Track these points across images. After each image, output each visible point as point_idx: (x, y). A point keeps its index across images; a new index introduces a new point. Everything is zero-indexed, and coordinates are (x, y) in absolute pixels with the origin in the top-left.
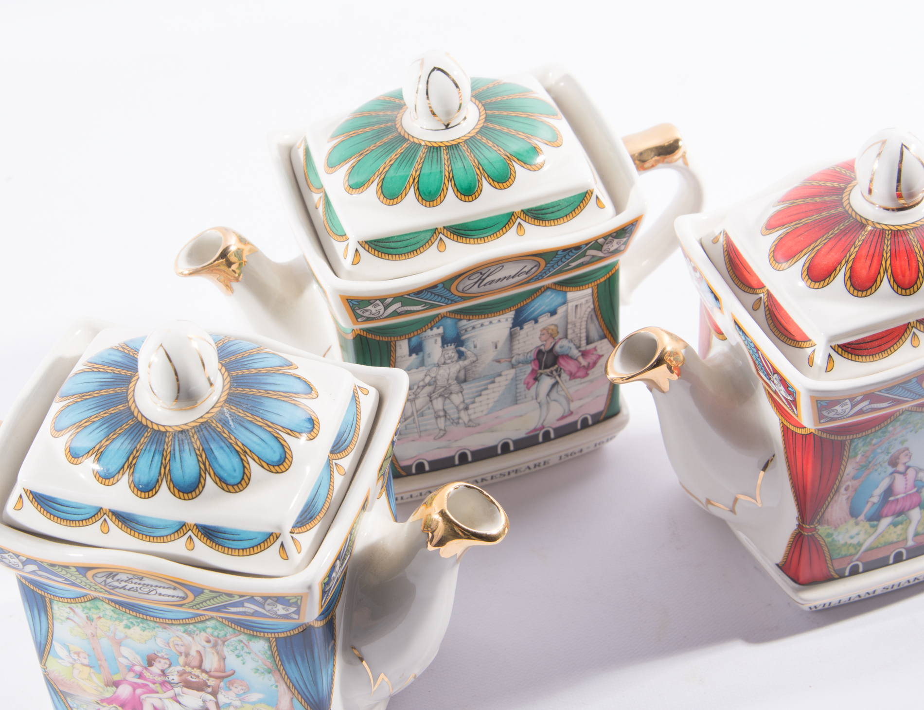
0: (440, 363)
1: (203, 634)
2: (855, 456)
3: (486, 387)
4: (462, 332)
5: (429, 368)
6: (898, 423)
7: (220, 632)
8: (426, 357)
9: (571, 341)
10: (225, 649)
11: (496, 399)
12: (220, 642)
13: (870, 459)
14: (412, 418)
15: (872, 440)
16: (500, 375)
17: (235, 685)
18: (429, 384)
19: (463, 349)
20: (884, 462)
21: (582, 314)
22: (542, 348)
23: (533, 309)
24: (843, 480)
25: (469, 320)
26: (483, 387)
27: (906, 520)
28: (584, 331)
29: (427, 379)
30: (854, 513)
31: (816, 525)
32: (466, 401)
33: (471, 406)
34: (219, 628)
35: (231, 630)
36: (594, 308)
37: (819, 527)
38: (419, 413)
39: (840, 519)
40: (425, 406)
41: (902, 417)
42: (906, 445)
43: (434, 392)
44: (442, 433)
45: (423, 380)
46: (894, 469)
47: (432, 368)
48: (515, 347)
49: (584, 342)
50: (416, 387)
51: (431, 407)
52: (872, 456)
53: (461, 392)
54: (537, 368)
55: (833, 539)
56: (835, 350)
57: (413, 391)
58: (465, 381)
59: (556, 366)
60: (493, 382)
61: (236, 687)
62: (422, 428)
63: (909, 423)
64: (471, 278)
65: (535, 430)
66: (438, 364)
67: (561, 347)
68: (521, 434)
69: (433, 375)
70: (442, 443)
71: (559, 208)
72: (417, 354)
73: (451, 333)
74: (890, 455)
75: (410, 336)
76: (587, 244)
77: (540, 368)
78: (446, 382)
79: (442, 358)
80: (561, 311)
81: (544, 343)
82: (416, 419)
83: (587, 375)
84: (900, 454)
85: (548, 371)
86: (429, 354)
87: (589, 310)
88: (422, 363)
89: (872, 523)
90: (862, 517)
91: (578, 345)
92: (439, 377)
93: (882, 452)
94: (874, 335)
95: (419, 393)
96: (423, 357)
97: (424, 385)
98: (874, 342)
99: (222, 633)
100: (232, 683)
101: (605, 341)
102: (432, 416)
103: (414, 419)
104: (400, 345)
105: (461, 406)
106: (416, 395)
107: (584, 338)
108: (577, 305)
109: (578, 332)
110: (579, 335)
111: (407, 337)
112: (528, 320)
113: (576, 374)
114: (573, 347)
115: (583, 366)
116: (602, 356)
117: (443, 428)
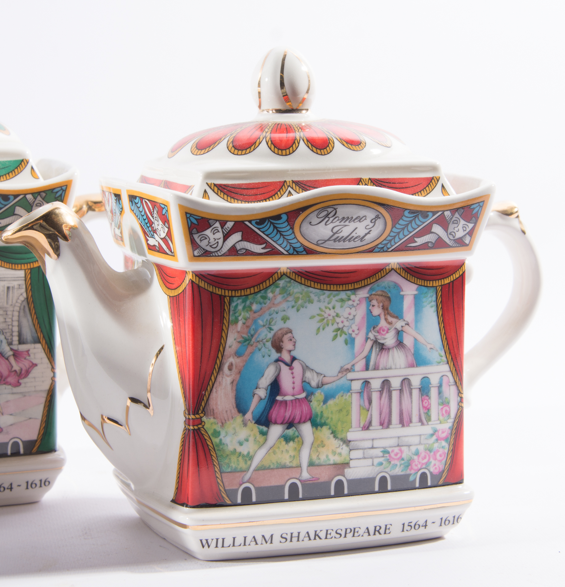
2: (236, 322)
6: (278, 290)
9: (2, 332)
13: (252, 332)
15: (251, 304)
20: (267, 341)
21: (14, 301)
24: (225, 353)
27: (298, 437)
28: (16, 323)
30: (241, 409)
31: (202, 415)
36: (27, 298)
37: (204, 419)
39: (227, 411)
41: (281, 283)
42: (289, 324)
46: (279, 355)
49: (16, 339)
52: (253, 327)
55: (221, 440)
56: (211, 188)
63: (290, 294)
74: (273, 332)
83: (18, 384)
84: (283, 336)
87: (22, 298)
89: (261, 427)
90: (249, 416)
91: (10, 341)
93: (264, 326)
94: (250, 184)
98: (250, 191)
101: (39, 346)
107: (16, 334)
108: (8, 288)
109: (10, 323)
110: (10, 327)
113: (6, 378)
114: (4, 341)
115: (15, 371)
116: (36, 365)
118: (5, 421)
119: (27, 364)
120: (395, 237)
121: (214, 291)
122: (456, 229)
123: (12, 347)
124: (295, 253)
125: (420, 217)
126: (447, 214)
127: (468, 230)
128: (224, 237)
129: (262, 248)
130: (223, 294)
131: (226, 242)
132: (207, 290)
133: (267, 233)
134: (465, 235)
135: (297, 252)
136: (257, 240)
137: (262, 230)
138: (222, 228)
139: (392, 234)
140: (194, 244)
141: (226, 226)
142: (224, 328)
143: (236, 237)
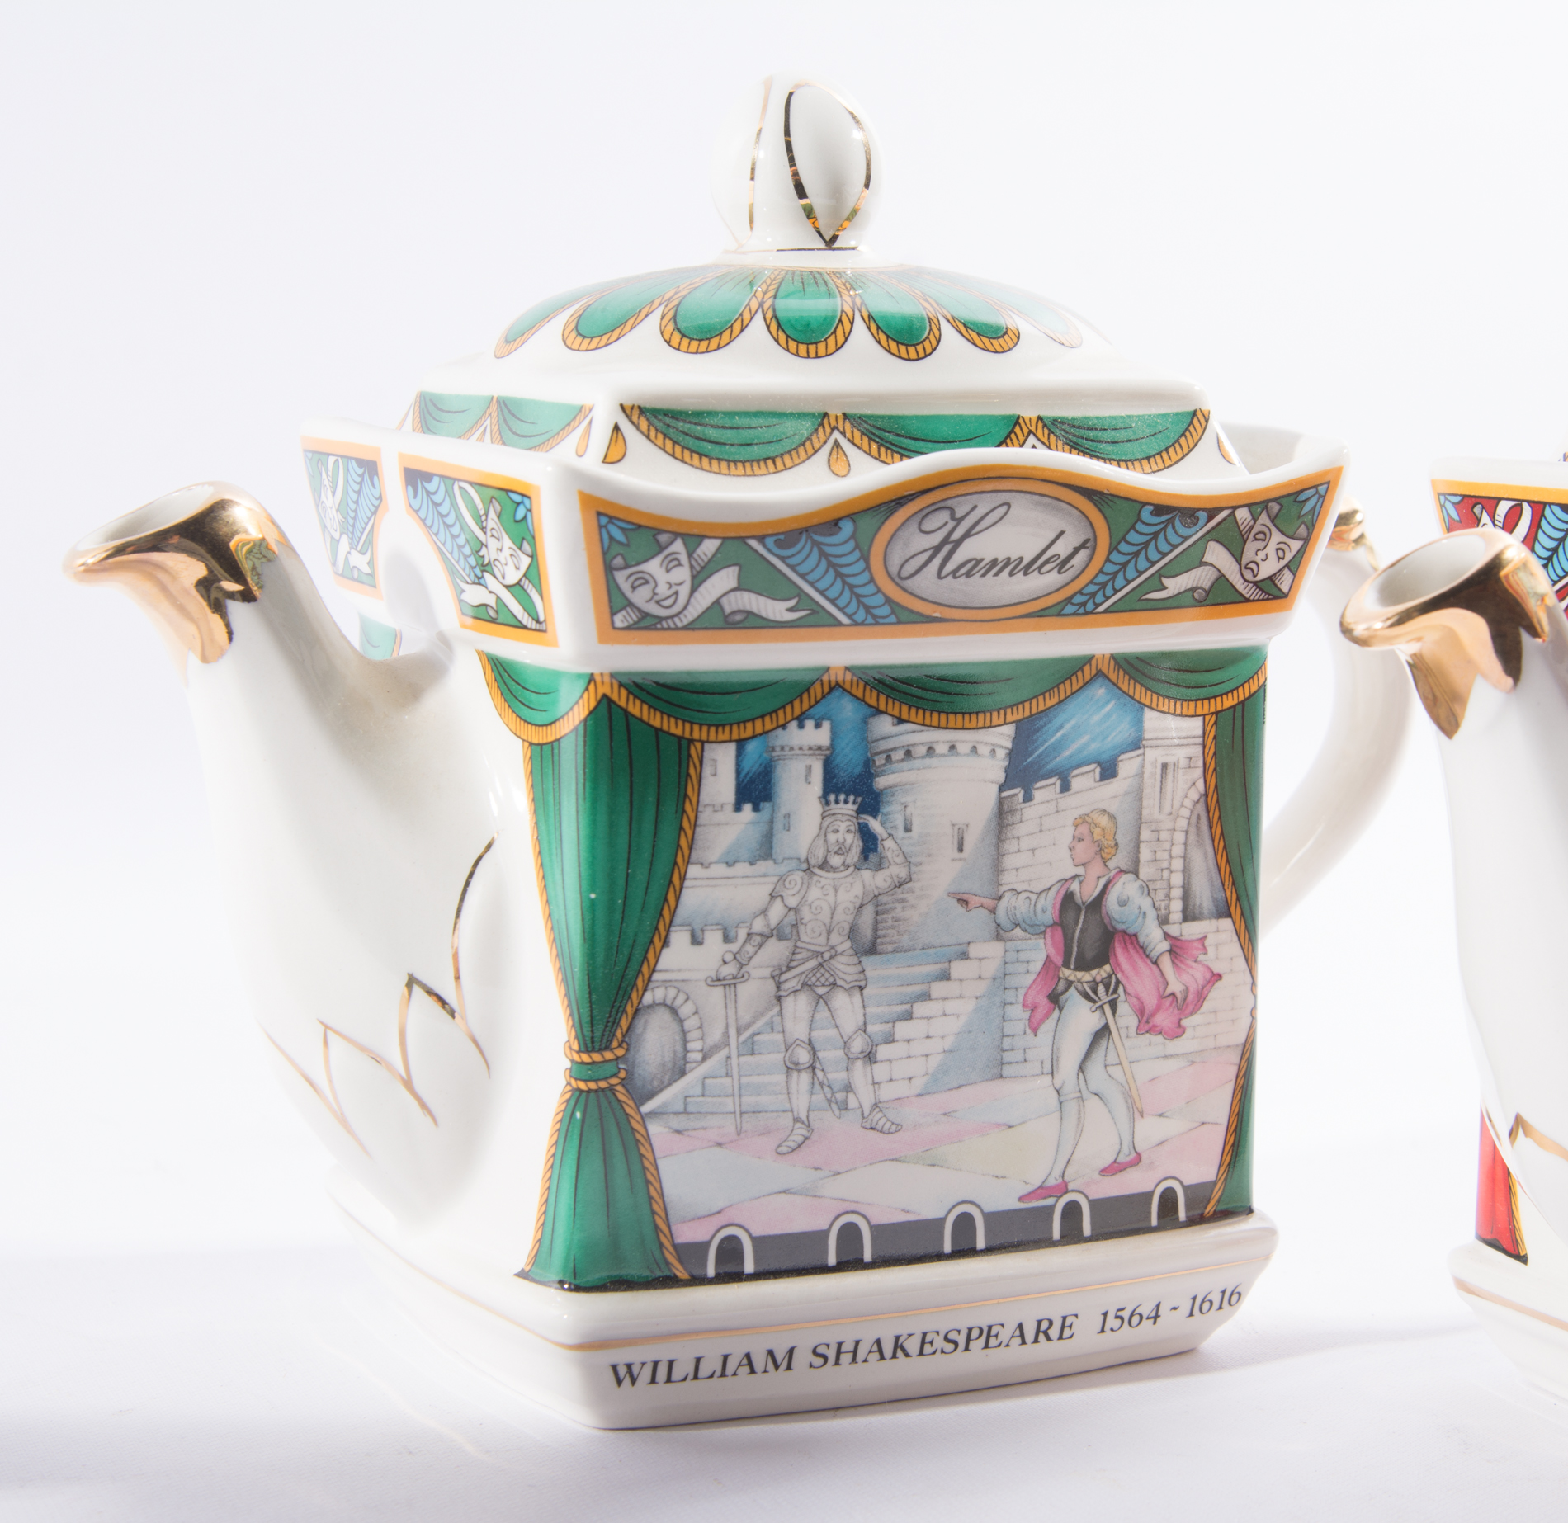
0: (813, 862)
3: (924, 987)
4: (880, 760)
5: (782, 869)
8: (778, 826)
9: (1147, 890)
11: (948, 1043)
14: (724, 1053)
16: (964, 956)
18: (777, 933)
19: (875, 825)
21: (1177, 804)
22: (1075, 886)
23: (1059, 734)
25: (901, 721)
26: (918, 989)
28: (1178, 864)
29: (776, 912)
32: (870, 1028)
33: (883, 1052)
36: (1206, 795)
38: (743, 1037)
40: (762, 1014)
43: (789, 968)
44: (801, 1131)
45: (764, 912)
47: (791, 872)
48: (1009, 862)
49: (1177, 906)
50: (742, 934)
51: (777, 1019)
53: (861, 988)
54: (1059, 960)
57: (734, 947)
58: (872, 950)
59: (1107, 968)
60: (945, 976)
62: (749, 1101)
64: (927, 526)
65: (1042, 1191)
66: (807, 860)
67: (1123, 903)
68: (1005, 1198)
69: (792, 902)
70: (793, 1173)
71: (1130, 434)
72: (756, 809)
73: (849, 761)
75: (743, 736)
76: (1212, 513)
77: (1066, 964)
78: (822, 940)
79: (821, 842)
80: (1127, 766)
81: (1080, 870)
82: (734, 1061)
83: (1178, 1031)
85: (1087, 976)
86: (787, 816)
87: (1194, 795)
88: (766, 849)
91: (1163, 912)
92: (806, 914)
95: (750, 959)
96: (772, 822)
97: (766, 931)
101: (1226, 923)
102: (778, 1058)
103: (729, 1057)
104: (715, 761)
105: (858, 1045)
106: (742, 966)
107: (1177, 893)
108: (1165, 766)
109: (1165, 865)
110: (1166, 874)
111: (735, 736)
112: (1044, 770)
113: (1153, 1015)
114: (1151, 914)
115: (1173, 994)
116: (1219, 977)
117: (803, 1116)
118: (1149, 1131)
119: (1195, 975)
123: (1167, 928)
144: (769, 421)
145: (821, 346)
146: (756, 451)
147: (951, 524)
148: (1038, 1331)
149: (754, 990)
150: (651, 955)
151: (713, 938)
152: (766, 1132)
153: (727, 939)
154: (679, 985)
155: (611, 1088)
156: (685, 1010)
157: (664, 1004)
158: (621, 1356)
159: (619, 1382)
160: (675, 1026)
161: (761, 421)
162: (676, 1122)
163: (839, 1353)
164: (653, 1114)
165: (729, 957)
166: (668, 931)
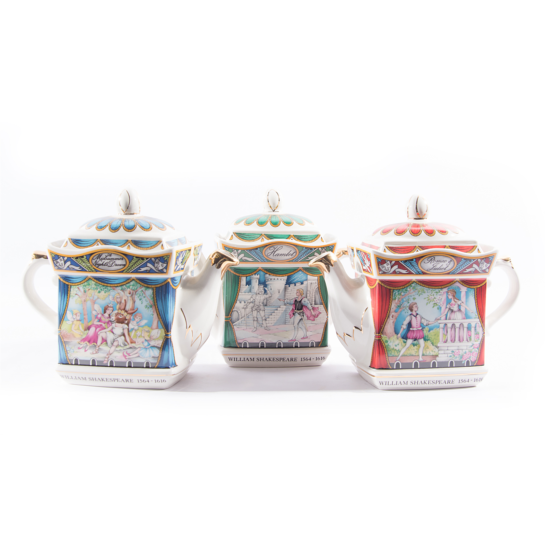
0: (257, 293)
1: (129, 289)
2: (395, 299)
3: (274, 311)
4: (267, 280)
6: (411, 288)
7: (135, 287)
9: (308, 300)
10: (136, 296)
11: (277, 319)
12: (134, 293)
13: (401, 303)
14: (244, 318)
15: (401, 292)
16: (280, 307)
17: (137, 317)
18: (252, 302)
19: (266, 289)
20: (407, 307)
21: (313, 288)
22: (297, 299)
23: (294, 278)
24: (391, 311)
25: (270, 275)
26: (273, 311)
27: (418, 344)
28: (314, 297)
29: (252, 300)
30: (396, 333)
31: (381, 334)
32: (265, 316)
33: (267, 319)
34: (135, 285)
35: (139, 285)
36: (318, 287)
37: (382, 336)
38: (247, 316)
39: (391, 333)
41: (413, 285)
42: (415, 301)
43: (254, 307)
44: (255, 329)
45: (250, 299)
46: (411, 312)
47: (254, 294)
48: (286, 295)
49: (314, 303)
50: (247, 302)
51: (252, 314)
52: (402, 301)
53: (264, 311)
54: (294, 309)
55: (388, 344)
56: (387, 248)
57: (246, 304)
58: (266, 306)
59: (302, 310)
60: (277, 310)
61: (137, 318)
62: (248, 324)
63: (416, 289)
64: (270, 249)
65: (292, 340)
67: (304, 302)
68: (286, 341)
69: (254, 298)
70: (254, 334)
71: (307, 237)
72: (249, 286)
73: (262, 280)
74: (409, 304)
76: (315, 248)
77: (296, 309)
78: (259, 304)
79: (258, 290)
80: (305, 283)
81: (298, 297)
82: (246, 319)
83: (314, 320)
84: (413, 305)
85: (299, 311)
86: (253, 287)
87: (316, 287)
88: (250, 291)
89: (404, 340)
90: (399, 335)
91: (311, 303)
92: (256, 300)
93: (406, 301)
94: (402, 247)
96: (251, 287)
97: (250, 302)
98: (402, 249)
99: (136, 287)
100: (136, 316)
101: (322, 306)
104: (243, 279)
105: (264, 318)
106: (247, 306)
107: (314, 301)
108: (311, 283)
109: (311, 297)
110: (312, 298)
111: (246, 276)
112: (292, 283)
113: (310, 317)
114: (309, 303)
115: (313, 315)
116: (321, 313)
117: (256, 327)
118: (309, 334)
119: (317, 313)
120: (458, 268)
121: (387, 287)
122: (483, 266)
123: (312, 305)
124: (418, 274)
125: (468, 261)
126: (479, 260)
127: (487, 267)
128: (391, 267)
129: (406, 272)
130: (390, 288)
131: (392, 269)
132: (384, 287)
133: (407, 266)
134: (486, 268)
135: (419, 273)
136: (404, 268)
137: (406, 265)
138: (390, 263)
139: (457, 267)
140: (379, 269)
141: (392, 263)
142: (390, 301)
143: (396, 267)
144: (254, 235)
145: (263, 225)
146: (251, 239)
147: (274, 249)
148: (291, 360)
149: (249, 310)
150: (234, 304)
151: (243, 302)
152: (250, 329)
153: (245, 303)
154: (238, 308)
155: (229, 321)
156: (239, 312)
157: (236, 311)
158: (230, 357)
159: (230, 360)
160: (238, 314)
161: (252, 235)
162: (238, 326)
163: (261, 359)
164: (234, 325)
165: (245, 305)
166: (236, 301)
